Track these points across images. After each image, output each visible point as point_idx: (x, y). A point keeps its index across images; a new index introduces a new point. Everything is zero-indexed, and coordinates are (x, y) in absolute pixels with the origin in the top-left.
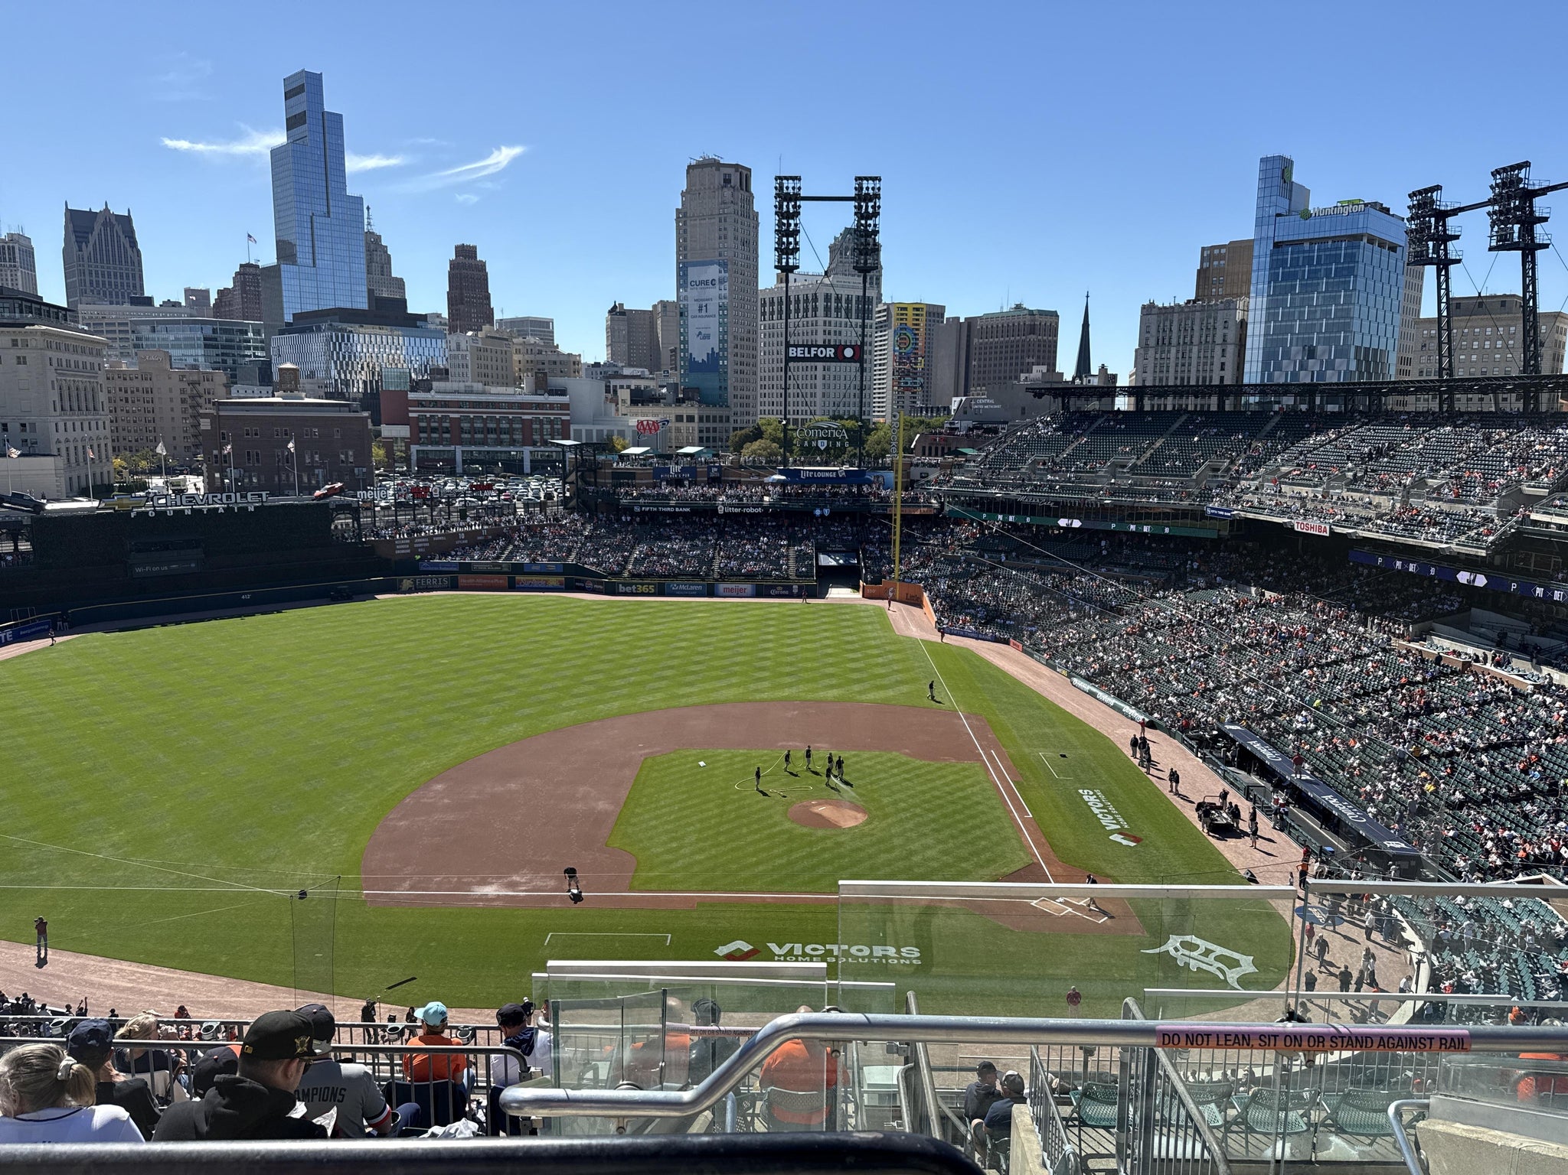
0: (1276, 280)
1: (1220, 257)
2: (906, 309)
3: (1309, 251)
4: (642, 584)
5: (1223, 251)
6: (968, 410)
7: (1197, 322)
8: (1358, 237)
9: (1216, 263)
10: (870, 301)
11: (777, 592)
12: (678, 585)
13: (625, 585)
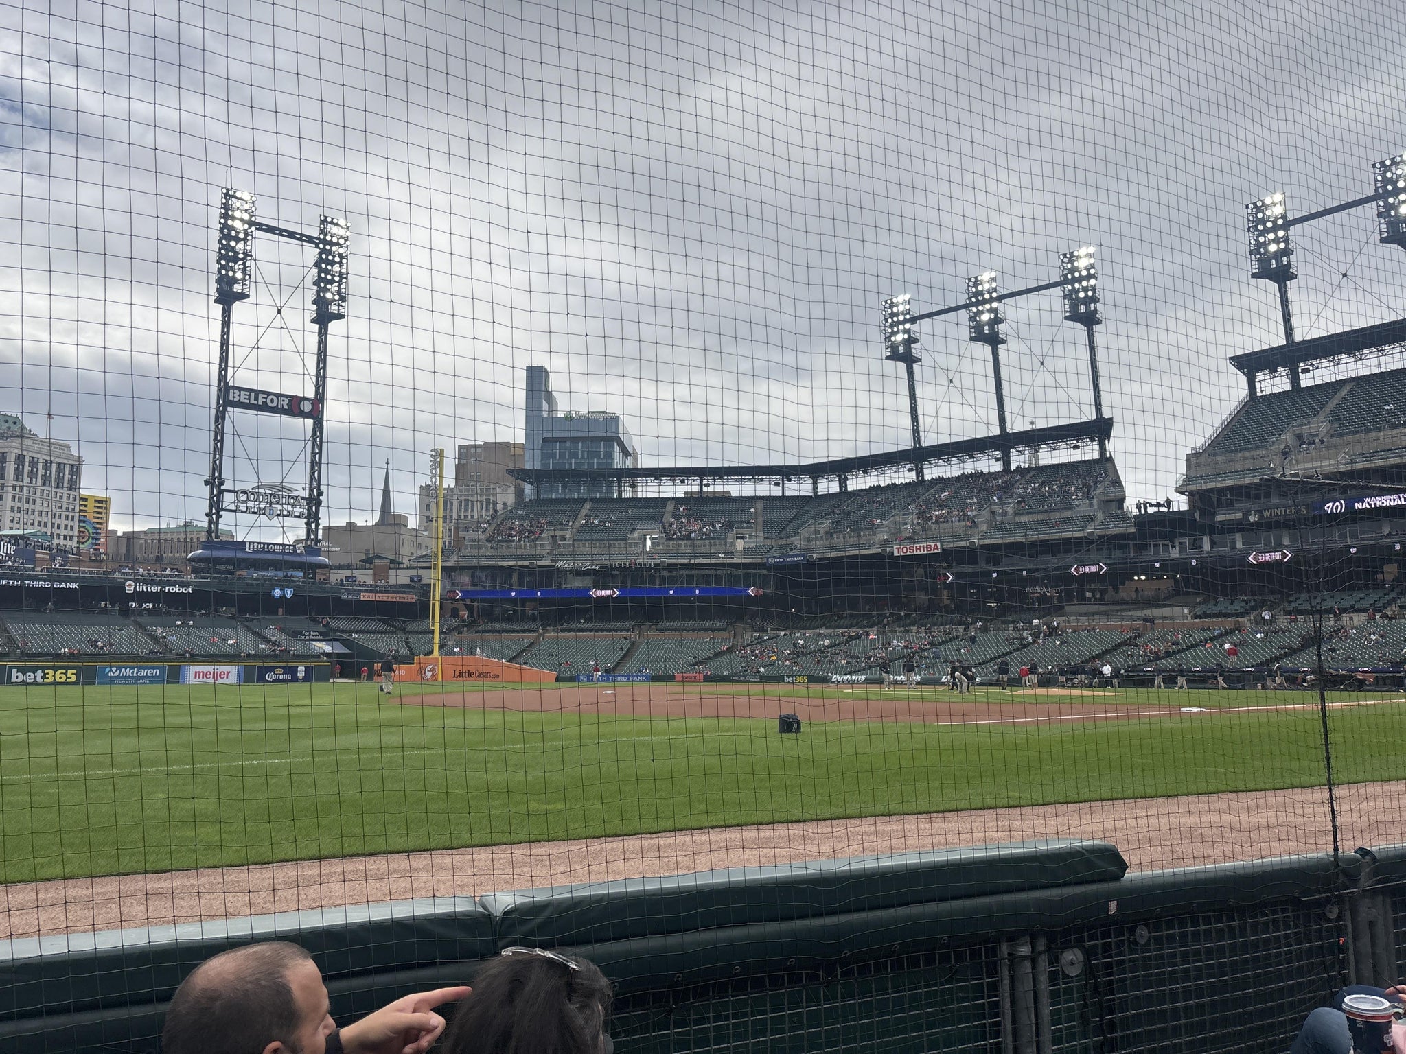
1: (477, 455)
2: (86, 500)
3: (574, 447)
4: (55, 669)
5: (479, 450)
8: (609, 441)
9: (472, 460)
10: (75, 471)
11: (275, 677)
12: (120, 669)
13: (23, 670)
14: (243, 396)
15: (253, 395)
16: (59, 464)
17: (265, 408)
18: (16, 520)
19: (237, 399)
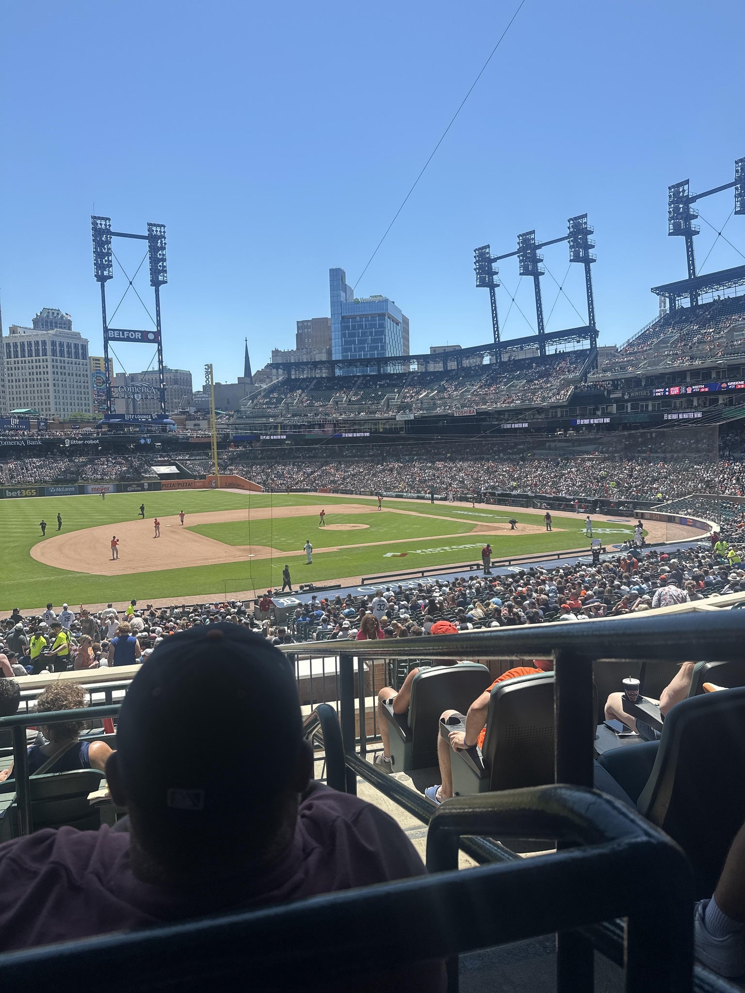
0: (345, 337)
1: (308, 327)
2: (99, 360)
3: (360, 322)
4: (26, 489)
5: (309, 324)
6: (191, 401)
8: (382, 316)
9: (306, 330)
10: (85, 348)
11: (132, 489)
12: (55, 488)
13: (11, 490)
14: (116, 334)
15: (121, 332)
16: (75, 344)
17: (128, 339)
18: (56, 379)
19: (113, 336)
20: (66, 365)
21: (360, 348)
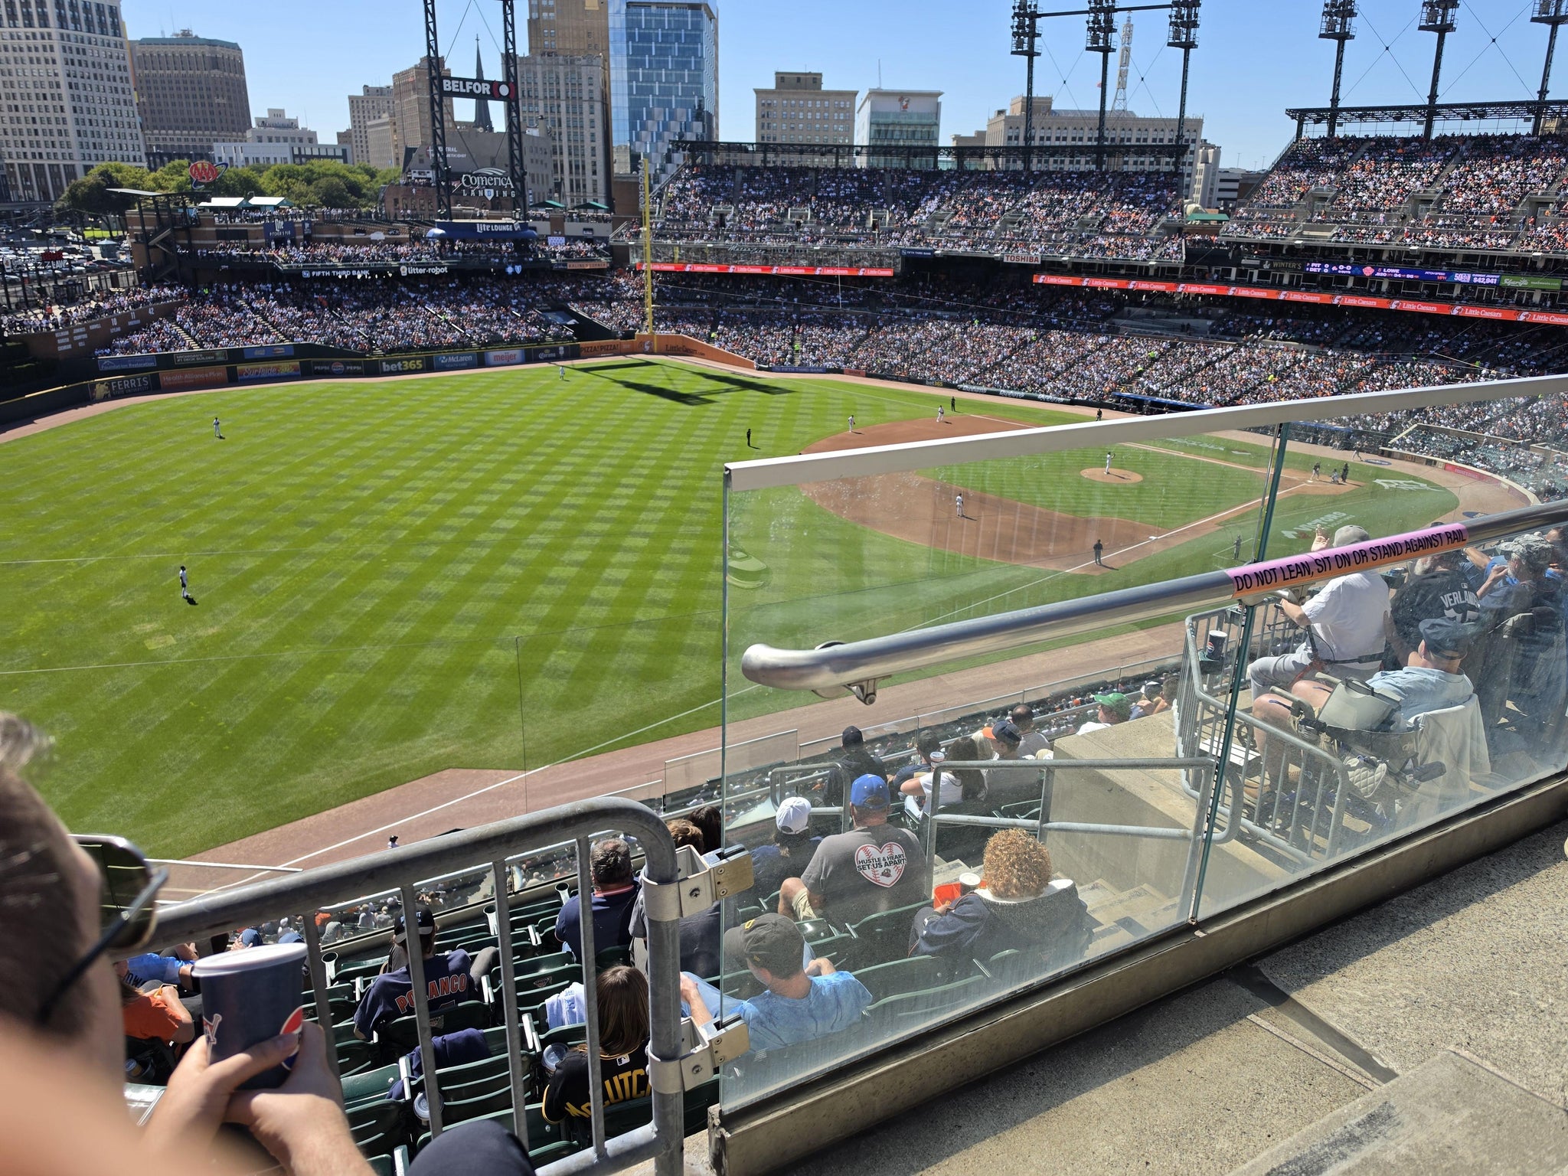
4: (409, 360)
7: (539, 76)
8: (696, 9)
9: (545, 15)
11: (545, 355)
12: (447, 357)
13: (389, 362)
14: (453, 86)
15: (461, 83)
19: (450, 88)
20: (86, 45)
21: (658, 62)
